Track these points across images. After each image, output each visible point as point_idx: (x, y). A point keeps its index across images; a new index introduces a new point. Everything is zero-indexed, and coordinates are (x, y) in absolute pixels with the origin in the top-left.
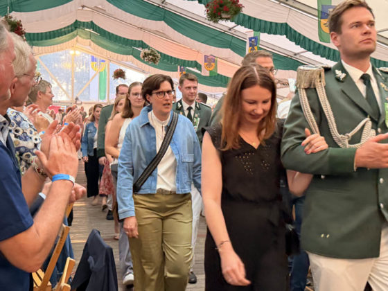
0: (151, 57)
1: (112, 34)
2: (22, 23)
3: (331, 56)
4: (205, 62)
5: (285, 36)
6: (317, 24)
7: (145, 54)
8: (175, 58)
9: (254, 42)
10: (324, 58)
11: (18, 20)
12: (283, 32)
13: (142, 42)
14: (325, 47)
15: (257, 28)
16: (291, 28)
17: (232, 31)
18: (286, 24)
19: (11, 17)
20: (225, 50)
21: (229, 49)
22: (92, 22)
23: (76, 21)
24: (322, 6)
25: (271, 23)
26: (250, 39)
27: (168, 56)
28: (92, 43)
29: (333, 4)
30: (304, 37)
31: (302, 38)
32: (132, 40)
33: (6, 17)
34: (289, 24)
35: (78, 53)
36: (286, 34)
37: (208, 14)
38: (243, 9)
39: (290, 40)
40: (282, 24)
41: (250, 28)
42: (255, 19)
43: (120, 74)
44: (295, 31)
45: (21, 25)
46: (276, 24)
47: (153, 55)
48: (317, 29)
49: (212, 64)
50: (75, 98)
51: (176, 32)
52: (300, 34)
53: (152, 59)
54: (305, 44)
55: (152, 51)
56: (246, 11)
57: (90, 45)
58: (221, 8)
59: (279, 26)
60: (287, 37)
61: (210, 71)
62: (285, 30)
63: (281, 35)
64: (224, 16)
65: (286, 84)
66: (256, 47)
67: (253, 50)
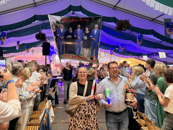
2: (46, 34)
4: (121, 46)
8: (109, 44)
11: (44, 33)
16: (155, 31)
17: (132, 33)
18: (153, 30)
19: (41, 32)
21: (130, 41)
24: (167, 23)
25: (146, 30)
26: (139, 36)
27: (106, 44)
29: (171, 22)
30: (161, 35)
33: (40, 32)
36: (153, 34)
39: (155, 37)
40: (151, 30)
41: (137, 32)
42: (139, 28)
44: (157, 33)
45: (45, 35)
46: (149, 30)
49: (124, 47)
51: (107, 34)
52: (159, 34)
58: (122, 26)
60: (153, 36)
61: (123, 50)
62: (153, 32)
63: (151, 34)
64: (123, 29)
65: (158, 54)
66: (141, 40)
67: (140, 41)
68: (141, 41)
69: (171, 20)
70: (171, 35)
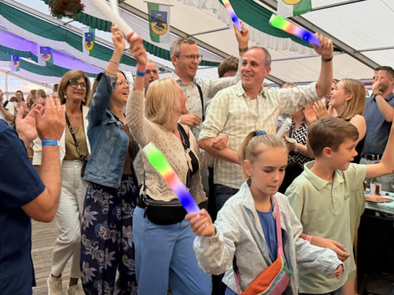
3: (158, 54)
4: (41, 52)
6: (148, 27)
8: (9, 48)
9: (90, 37)
10: (153, 55)
14: (153, 45)
15: (94, 25)
17: (67, 26)
20: (61, 42)
21: (65, 43)
24: (152, 11)
26: (86, 34)
29: (160, 10)
37: (52, 11)
38: (85, 8)
41: (88, 25)
42: (92, 17)
48: (149, 31)
49: (49, 55)
51: (13, 24)
56: (86, 11)
58: (65, 6)
61: (47, 62)
64: (67, 13)
66: (92, 42)
67: (89, 44)
68: (92, 46)
69: (160, 6)
70: (160, 36)
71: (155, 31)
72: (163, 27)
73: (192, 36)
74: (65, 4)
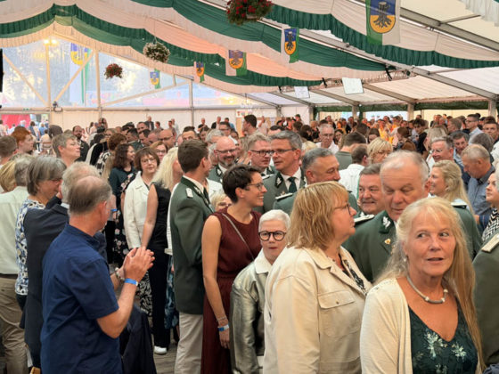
0: (157, 53)
1: (104, 22)
4: (230, 57)
5: (329, 31)
7: (149, 49)
8: (189, 51)
9: (292, 35)
12: (327, 26)
13: (144, 30)
15: (294, 22)
16: (336, 20)
18: (331, 15)
20: (255, 43)
21: (261, 42)
22: (75, 5)
23: (54, 5)
25: (311, 15)
26: (287, 31)
27: (180, 49)
28: (75, 30)
30: (354, 32)
31: (351, 33)
32: (130, 29)
34: (333, 15)
35: (54, 42)
36: (330, 28)
39: (337, 36)
40: (325, 16)
42: (290, 10)
43: (114, 71)
44: (342, 25)
46: (318, 16)
47: (160, 51)
49: (240, 60)
50: (53, 102)
51: (191, 22)
52: (348, 28)
53: (159, 56)
54: (355, 39)
55: (159, 46)
57: (72, 34)
58: (245, 9)
59: (322, 18)
60: (332, 32)
61: (238, 70)
62: (330, 23)
63: (324, 30)
64: (249, 17)
65: (338, 82)
66: (294, 43)
68: (294, 48)
70: (384, 35)
71: (376, 28)
72: (389, 21)
73: (446, 24)
74: (245, 5)
